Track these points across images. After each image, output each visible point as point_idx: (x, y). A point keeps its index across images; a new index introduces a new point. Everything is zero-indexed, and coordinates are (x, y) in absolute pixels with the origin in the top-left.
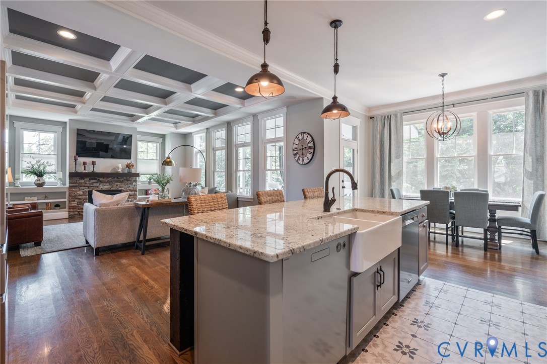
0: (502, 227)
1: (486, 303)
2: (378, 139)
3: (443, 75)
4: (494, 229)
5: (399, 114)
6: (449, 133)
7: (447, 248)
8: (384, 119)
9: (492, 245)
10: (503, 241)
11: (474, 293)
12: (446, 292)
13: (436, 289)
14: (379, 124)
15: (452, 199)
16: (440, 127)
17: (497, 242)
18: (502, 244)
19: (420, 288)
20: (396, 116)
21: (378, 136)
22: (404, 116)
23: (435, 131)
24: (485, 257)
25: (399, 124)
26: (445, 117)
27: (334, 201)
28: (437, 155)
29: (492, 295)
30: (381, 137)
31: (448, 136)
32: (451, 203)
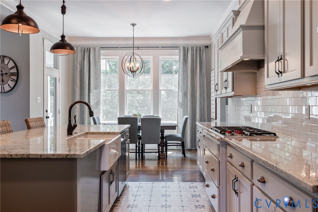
0: (168, 142)
1: (163, 187)
2: (78, 70)
3: (133, 25)
4: (163, 144)
5: (97, 48)
6: (137, 72)
7: (136, 162)
8: (84, 51)
9: (162, 155)
10: (168, 153)
11: (156, 184)
12: (142, 187)
13: (136, 187)
14: (79, 55)
15: (139, 124)
16: (131, 66)
17: (165, 153)
18: (168, 155)
19: (126, 189)
20: (95, 49)
21: (78, 66)
22: (101, 51)
23: (128, 69)
24: (159, 164)
25: (97, 58)
26: (134, 60)
27: (75, 126)
28: (127, 88)
29: (165, 182)
30: (81, 67)
31: (136, 74)
32: (139, 127)
